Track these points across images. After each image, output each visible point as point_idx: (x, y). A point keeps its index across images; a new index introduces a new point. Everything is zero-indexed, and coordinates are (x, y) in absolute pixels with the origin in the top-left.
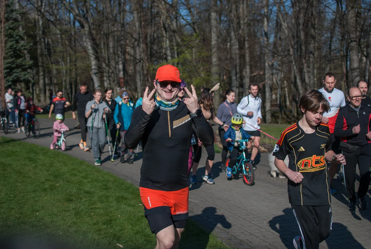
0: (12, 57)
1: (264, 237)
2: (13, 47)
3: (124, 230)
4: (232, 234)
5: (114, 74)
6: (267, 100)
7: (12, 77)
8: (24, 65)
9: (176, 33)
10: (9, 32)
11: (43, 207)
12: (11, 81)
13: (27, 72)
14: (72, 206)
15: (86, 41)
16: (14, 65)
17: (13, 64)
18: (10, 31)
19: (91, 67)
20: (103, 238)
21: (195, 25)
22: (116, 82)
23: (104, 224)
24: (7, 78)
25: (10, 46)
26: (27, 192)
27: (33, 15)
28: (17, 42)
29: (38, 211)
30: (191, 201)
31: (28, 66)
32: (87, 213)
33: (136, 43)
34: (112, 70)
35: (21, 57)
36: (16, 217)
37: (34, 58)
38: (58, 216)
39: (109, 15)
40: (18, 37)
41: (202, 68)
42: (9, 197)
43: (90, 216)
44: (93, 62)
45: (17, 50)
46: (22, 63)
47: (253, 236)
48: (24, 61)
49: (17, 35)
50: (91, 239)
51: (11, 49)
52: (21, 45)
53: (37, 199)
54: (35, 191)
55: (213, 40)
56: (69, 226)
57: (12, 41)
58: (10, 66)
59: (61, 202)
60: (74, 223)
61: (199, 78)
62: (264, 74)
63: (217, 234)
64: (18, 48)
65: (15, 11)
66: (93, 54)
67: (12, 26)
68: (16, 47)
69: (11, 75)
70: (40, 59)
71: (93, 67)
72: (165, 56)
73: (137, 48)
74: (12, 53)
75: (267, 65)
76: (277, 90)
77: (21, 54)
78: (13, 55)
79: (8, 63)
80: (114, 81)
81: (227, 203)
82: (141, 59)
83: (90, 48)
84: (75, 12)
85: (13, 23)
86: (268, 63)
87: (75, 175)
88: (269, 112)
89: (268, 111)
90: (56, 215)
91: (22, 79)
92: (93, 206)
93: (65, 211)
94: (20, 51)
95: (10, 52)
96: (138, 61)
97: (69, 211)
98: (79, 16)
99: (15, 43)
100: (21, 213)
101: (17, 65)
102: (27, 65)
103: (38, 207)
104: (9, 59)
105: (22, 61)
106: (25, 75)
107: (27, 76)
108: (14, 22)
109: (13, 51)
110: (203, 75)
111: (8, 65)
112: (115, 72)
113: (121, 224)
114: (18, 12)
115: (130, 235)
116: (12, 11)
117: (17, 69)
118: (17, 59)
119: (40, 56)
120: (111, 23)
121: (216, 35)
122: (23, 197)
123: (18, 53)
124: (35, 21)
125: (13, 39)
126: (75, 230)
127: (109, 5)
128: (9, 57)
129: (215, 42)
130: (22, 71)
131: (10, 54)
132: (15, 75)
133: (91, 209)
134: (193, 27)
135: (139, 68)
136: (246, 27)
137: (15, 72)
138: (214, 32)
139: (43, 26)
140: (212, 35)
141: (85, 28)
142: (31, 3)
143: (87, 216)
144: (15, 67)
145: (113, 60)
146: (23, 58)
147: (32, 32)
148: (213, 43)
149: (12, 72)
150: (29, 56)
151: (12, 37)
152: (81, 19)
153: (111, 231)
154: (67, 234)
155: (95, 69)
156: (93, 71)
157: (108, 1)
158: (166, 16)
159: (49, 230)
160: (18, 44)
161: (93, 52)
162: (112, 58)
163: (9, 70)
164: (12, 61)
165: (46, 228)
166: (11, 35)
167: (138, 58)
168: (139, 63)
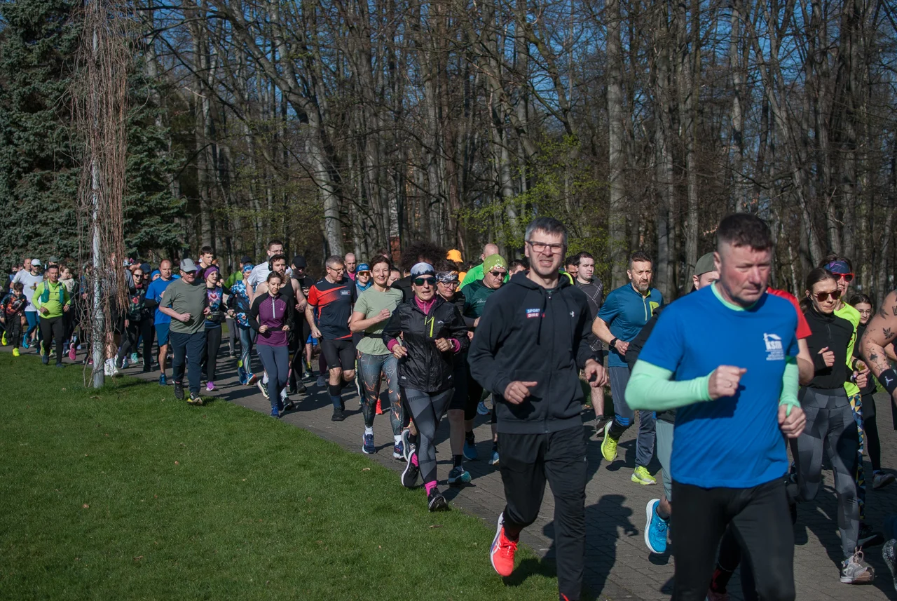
0: (140, 190)
2: (142, 167)
3: (389, 575)
4: (628, 588)
5: (377, 230)
7: (139, 235)
8: (168, 209)
9: (522, 135)
10: (132, 131)
11: (211, 526)
12: (136, 245)
13: (172, 225)
14: (276, 524)
15: (310, 151)
16: (145, 209)
17: (142, 205)
18: (135, 128)
19: (323, 212)
20: (343, 592)
21: (569, 113)
23: (347, 562)
24: (127, 239)
25: (136, 164)
26: (176, 495)
27: (189, 91)
28: (151, 153)
29: (201, 534)
31: (176, 210)
32: (309, 540)
33: (430, 156)
34: (371, 220)
35: (160, 189)
36: (154, 545)
37: (189, 190)
38: (244, 546)
39: (365, 90)
40: (152, 144)
41: (584, 218)
42: (137, 503)
43: (316, 546)
44: (329, 202)
45: (150, 173)
46: (161, 203)
48: (167, 198)
49: (151, 139)
50: (318, 592)
51: (137, 170)
52: (160, 160)
53: (198, 510)
54: (195, 492)
55: (611, 150)
56: (270, 567)
57: (140, 153)
58: (133, 210)
59: (252, 517)
60: (281, 559)
61: (578, 240)
64: (152, 170)
65: (148, 82)
66: (328, 184)
67: (139, 118)
68: (150, 167)
69: (135, 232)
70: (203, 194)
71: (328, 213)
72: (497, 187)
73: (432, 169)
74: (138, 179)
77: (160, 183)
78: (140, 185)
79: (129, 203)
82: (440, 194)
83: (320, 168)
84: (286, 83)
85: (142, 111)
86: (742, 204)
90: (240, 542)
91: (161, 240)
92: (323, 527)
93: (261, 535)
94: (157, 174)
95: (135, 177)
96: (434, 200)
97: (269, 535)
98: (295, 94)
99: (147, 156)
100: (165, 538)
101: (150, 208)
102: (173, 208)
103: (201, 526)
104: (132, 193)
105: (162, 199)
106: (169, 231)
107: (173, 234)
108: (145, 108)
109: (141, 175)
110: (586, 233)
111: (128, 209)
112: (378, 227)
113: (382, 563)
114: (154, 86)
115: (401, 586)
116: (141, 82)
117: (151, 217)
118: (151, 194)
119: (204, 185)
120: (370, 111)
121: (618, 137)
122: (168, 504)
123: (152, 181)
124: (192, 105)
125: (141, 146)
126: (283, 574)
127: (367, 69)
128: (132, 188)
129: (616, 155)
130: (161, 223)
131: (134, 181)
132: (145, 232)
133: (318, 531)
134: (563, 119)
135: (435, 216)
136: (690, 120)
137: (145, 225)
138: (613, 131)
139: (211, 116)
140: (611, 139)
141: (310, 121)
142: (183, 64)
143: (309, 546)
144: (144, 213)
145: (375, 198)
146: (165, 191)
147: (186, 129)
148: (611, 158)
149: (139, 224)
150: (178, 186)
151: (140, 142)
152: (300, 100)
153: (361, 577)
154: (264, 583)
155: (332, 218)
156: (328, 222)
157: (363, 57)
158: (499, 94)
159: (226, 574)
160: (153, 160)
161: (328, 177)
162: (372, 192)
163: (130, 220)
164: (139, 200)
165: (219, 568)
166: (138, 137)
167: (433, 192)
168: (437, 204)
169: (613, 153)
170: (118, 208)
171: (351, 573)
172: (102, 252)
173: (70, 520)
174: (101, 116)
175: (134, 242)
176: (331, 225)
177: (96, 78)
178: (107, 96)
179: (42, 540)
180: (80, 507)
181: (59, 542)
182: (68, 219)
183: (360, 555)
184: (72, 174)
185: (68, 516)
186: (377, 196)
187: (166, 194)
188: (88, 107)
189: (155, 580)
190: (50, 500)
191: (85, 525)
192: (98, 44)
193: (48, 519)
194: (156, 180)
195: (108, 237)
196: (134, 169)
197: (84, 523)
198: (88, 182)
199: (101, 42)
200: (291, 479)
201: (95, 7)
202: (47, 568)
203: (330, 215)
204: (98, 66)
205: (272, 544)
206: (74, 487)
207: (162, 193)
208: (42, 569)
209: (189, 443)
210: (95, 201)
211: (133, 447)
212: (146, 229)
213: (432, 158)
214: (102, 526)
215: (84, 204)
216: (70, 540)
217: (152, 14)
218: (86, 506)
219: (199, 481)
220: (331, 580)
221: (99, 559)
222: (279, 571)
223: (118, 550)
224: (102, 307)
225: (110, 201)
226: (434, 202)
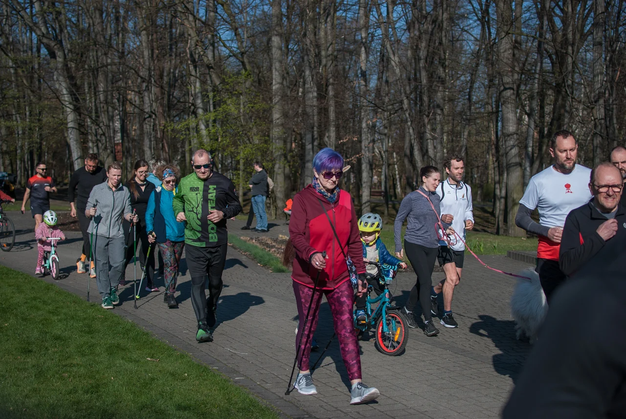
1: (359, 413)
3: (121, 402)
4: (305, 409)
5: (106, 137)
6: (364, 185)
9: (211, 70)
14: (31, 361)
15: (58, 80)
19: (67, 124)
21: (245, 56)
22: (109, 151)
23: (87, 392)
30: (235, 354)
32: (57, 373)
33: (144, 85)
34: (102, 130)
38: (6, 379)
39: (98, 37)
41: (255, 130)
43: (62, 378)
44: (71, 117)
47: (339, 412)
55: (274, 82)
56: (26, 396)
59: (13, 355)
60: (35, 390)
61: (251, 146)
62: (360, 142)
63: (279, 408)
66: (70, 103)
71: (70, 125)
72: (193, 107)
73: (146, 94)
75: (364, 125)
76: (381, 169)
80: (106, 148)
82: (151, 112)
83: (65, 92)
84: (40, 30)
86: (366, 122)
87: (38, 309)
88: (367, 204)
89: (365, 203)
90: (3, 376)
92: (68, 362)
93: (19, 370)
96: (147, 116)
97: (25, 370)
98: (47, 38)
110: (256, 140)
112: (107, 135)
113: (114, 391)
115: (131, 411)
120: (101, 51)
121: (279, 73)
126: (36, 402)
127: (99, 21)
129: (277, 86)
133: (66, 366)
134: (241, 59)
135: (148, 127)
136: (331, 62)
138: (276, 69)
140: (274, 74)
141: (58, 58)
143: (58, 378)
145: (105, 114)
148: (274, 88)
152: (51, 42)
154: (22, 410)
155: (73, 128)
156: (70, 131)
157: (97, 12)
158: (195, 41)
161: (70, 98)
162: (102, 110)
167: (146, 110)
168: (149, 119)
169: (275, 85)
176: (72, 133)
186: (106, 113)
203: (72, 126)
205: (28, 377)
213: (146, 86)
222: (34, 400)
226: (147, 118)
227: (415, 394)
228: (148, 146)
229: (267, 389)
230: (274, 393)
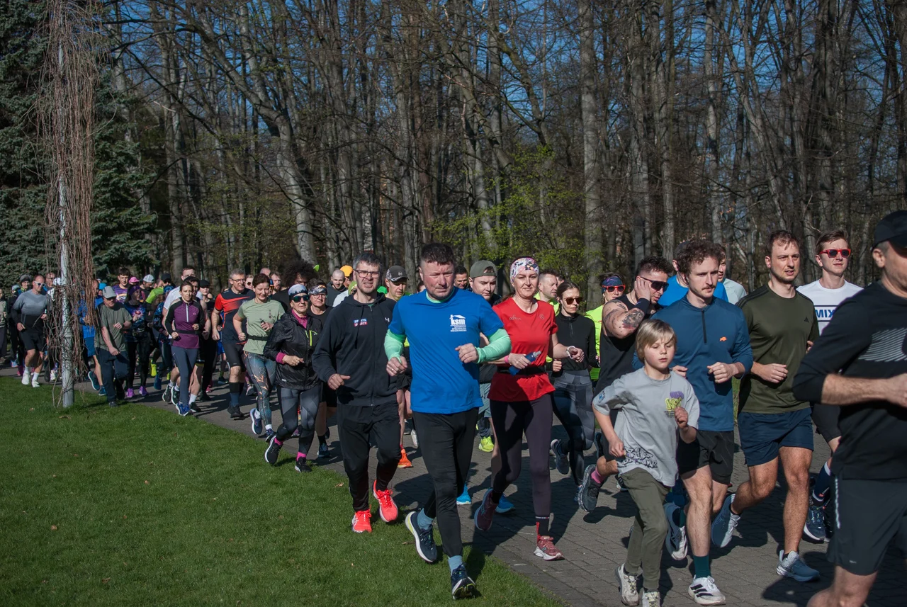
0: (109, 206)
2: (111, 182)
3: (362, 593)
5: (350, 244)
7: (109, 251)
8: (138, 225)
9: (496, 145)
10: (101, 147)
11: (182, 546)
12: (105, 262)
13: (143, 241)
14: (247, 543)
16: (114, 225)
17: (111, 221)
18: (103, 143)
19: (296, 226)
21: (543, 124)
23: (319, 580)
24: (97, 256)
25: (104, 180)
26: (146, 515)
27: (159, 105)
28: (120, 169)
29: (171, 554)
31: (146, 226)
32: (281, 559)
33: (403, 169)
34: (345, 234)
35: (129, 205)
36: (123, 566)
37: (160, 205)
38: (215, 565)
39: (337, 102)
40: (121, 159)
41: (559, 229)
42: (106, 524)
43: (287, 565)
44: (301, 217)
45: (119, 189)
46: (131, 220)
48: (137, 214)
49: (120, 154)
51: (107, 186)
52: (129, 176)
53: (168, 530)
54: (165, 511)
55: (586, 161)
56: (241, 586)
57: (110, 169)
58: (103, 226)
59: (223, 536)
60: (252, 579)
61: (553, 251)
63: (569, 601)
64: (121, 186)
65: (116, 97)
66: (300, 198)
67: (107, 133)
68: (119, 183)
69: (104, 249)
70: (174, 209)
71: (301, 228)
72: (470, 199)
73: (405, 182)
74: (108, 195)
75: (715, 218)
77: (130, 199)
78: (110, 201)
79: (98, 220)
81: (598, 538)
82: (413, 206)
83: (292, 182)
84: (257, 96)
85: (110, 126)
86: (718, 213)
90: (211, 562)
91: (131, 257)
92: (295, 546)
93: (232, 554)
94: (127, 190)
95: (104, 193)
96: (407, 212)
97: (240, 554)
98: (266, 107)
99: (116, 172)
100: (134, 559)
101: (120, 224)
102: (143, 224)
103: (170, 547)
104: (100, 210)
105: (132, 214)
106: (139, 247)
107: (143, 250)
108: (113, 123)
109: (110, 191)
110: (561, 243)
111: (97, 225)
112: (351, 240)
114: (122, 101)
116: (109, 97)
117: (121, 233)
118: (120, 211)
119: (174, 201)
120: (342, 123)
121: (593, 147)
122: (138, 524)
123: (121, 197)
124: (161, 119)
125: (110, 162)
126: (254, 594)
127: (338, 81)
128: (101, 205)
129: (591, 165)
130: (132, 239)
131: (103, 197)
132: (115, 248)
133: (290, 550)
134: (537, 129)
135: (409, 229)
136: (665, 128)
137: (114, 241)
138: (588, 141)
139: (181, 130)
140: (586, 149)
141: (281, 134)
142: (152, 78)
143: (281, 564)
144: (114, 229)
145: (348, 211)
146: (135, 207)
147: (155, 144)
148: (586, 168)
149: (109, 240)
150: (148, 201)
151: (108, 157)
152: (271, 113)
153: (333, 596)
154: (235, 603)
155: (304, 232)
156: (300, 236)
157: (335, 69)
158: (472, 105)
159: (196, 594)
160: (122, 175)
161: (300, 190)
162: (344, 205)
163: (100, 237)
164: (108, 216)
165: (189, 589)
166: (107, 153)
167: (406, 205)
168: (411, 217)
169: (588, 163)
170: (86, 225)
171: (323, 592)
172: (70, 268)
173: (37, 542)
174: (68, 132)
175: (104, 259)
176: (304, 239)
177: (62, 93)
178: (73, 111)
179: (9, 562)
180: (49, 529)
181: (25, 565)
182: (37, 237)
183: (332, 573)
184: (40, 191)
185: (36, 538)
186: (350, 210)
187: (136, 210)
188: (54, 122)
189: (124, 601)
190: (18, 522)
191: (53, 547)
192: (64, 58)
193: (16, 542)
194: (125, 195)
195: (76, 254)
196: (103, 185)
197: (52, 545)
198: (54, 199)
199: (67, 57)
200: (263, 497)
201: (61, 21)
202: (14, 591)
203: (303, 229)
204: (64, 82)
205: (243, 564)
206: (42, 508)
207: (131, 209)
208: (8, 593)
209: (160, 462)
210: (62, 218)
211: (103, 467)
212: (116, 246)
213: (405, 171)
214: (70, 548)
215: (51, 221)
216: (37, 562)
217: (120, 28)
218: (54, 528)
219: (170, 500)
220: (303, 599)
221: (67, 581)
222: (251, 591)
223: (86, 571)
224: (70, 325)
225: (78, 218)
226: (407, 215)
227: (754, 584)
228: (409, 255)
229: (555, 578)
230: (565, 583)
